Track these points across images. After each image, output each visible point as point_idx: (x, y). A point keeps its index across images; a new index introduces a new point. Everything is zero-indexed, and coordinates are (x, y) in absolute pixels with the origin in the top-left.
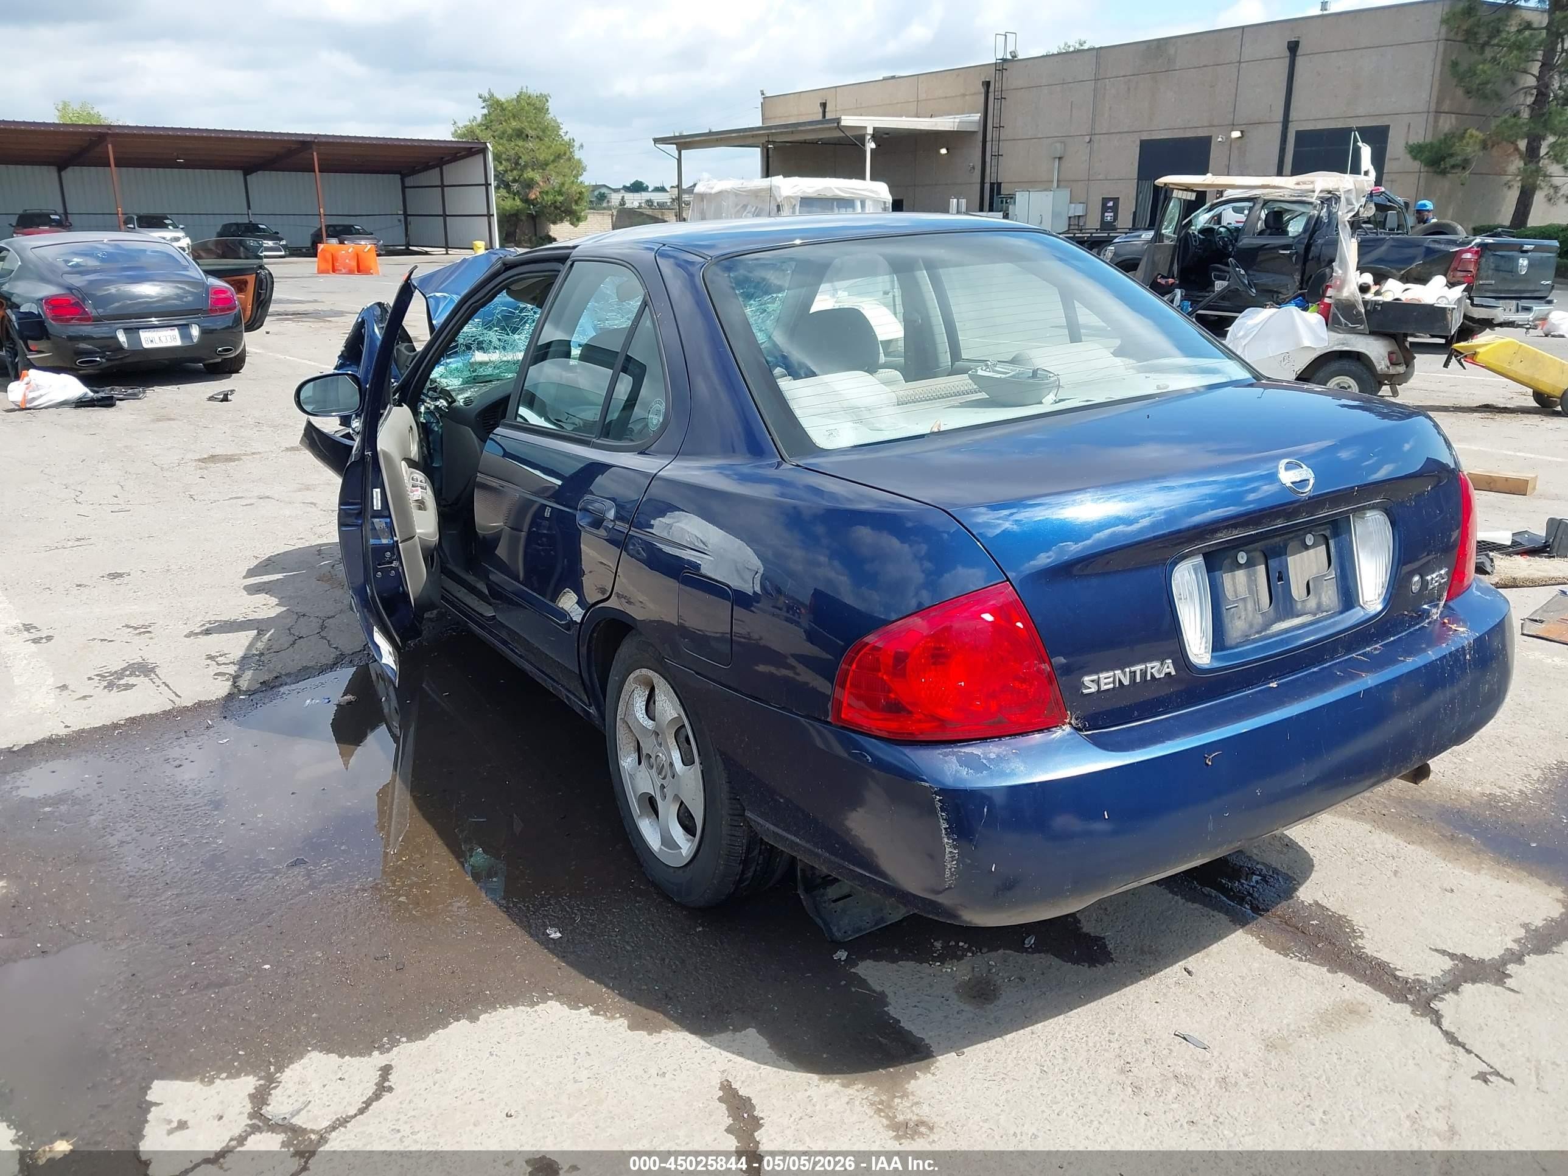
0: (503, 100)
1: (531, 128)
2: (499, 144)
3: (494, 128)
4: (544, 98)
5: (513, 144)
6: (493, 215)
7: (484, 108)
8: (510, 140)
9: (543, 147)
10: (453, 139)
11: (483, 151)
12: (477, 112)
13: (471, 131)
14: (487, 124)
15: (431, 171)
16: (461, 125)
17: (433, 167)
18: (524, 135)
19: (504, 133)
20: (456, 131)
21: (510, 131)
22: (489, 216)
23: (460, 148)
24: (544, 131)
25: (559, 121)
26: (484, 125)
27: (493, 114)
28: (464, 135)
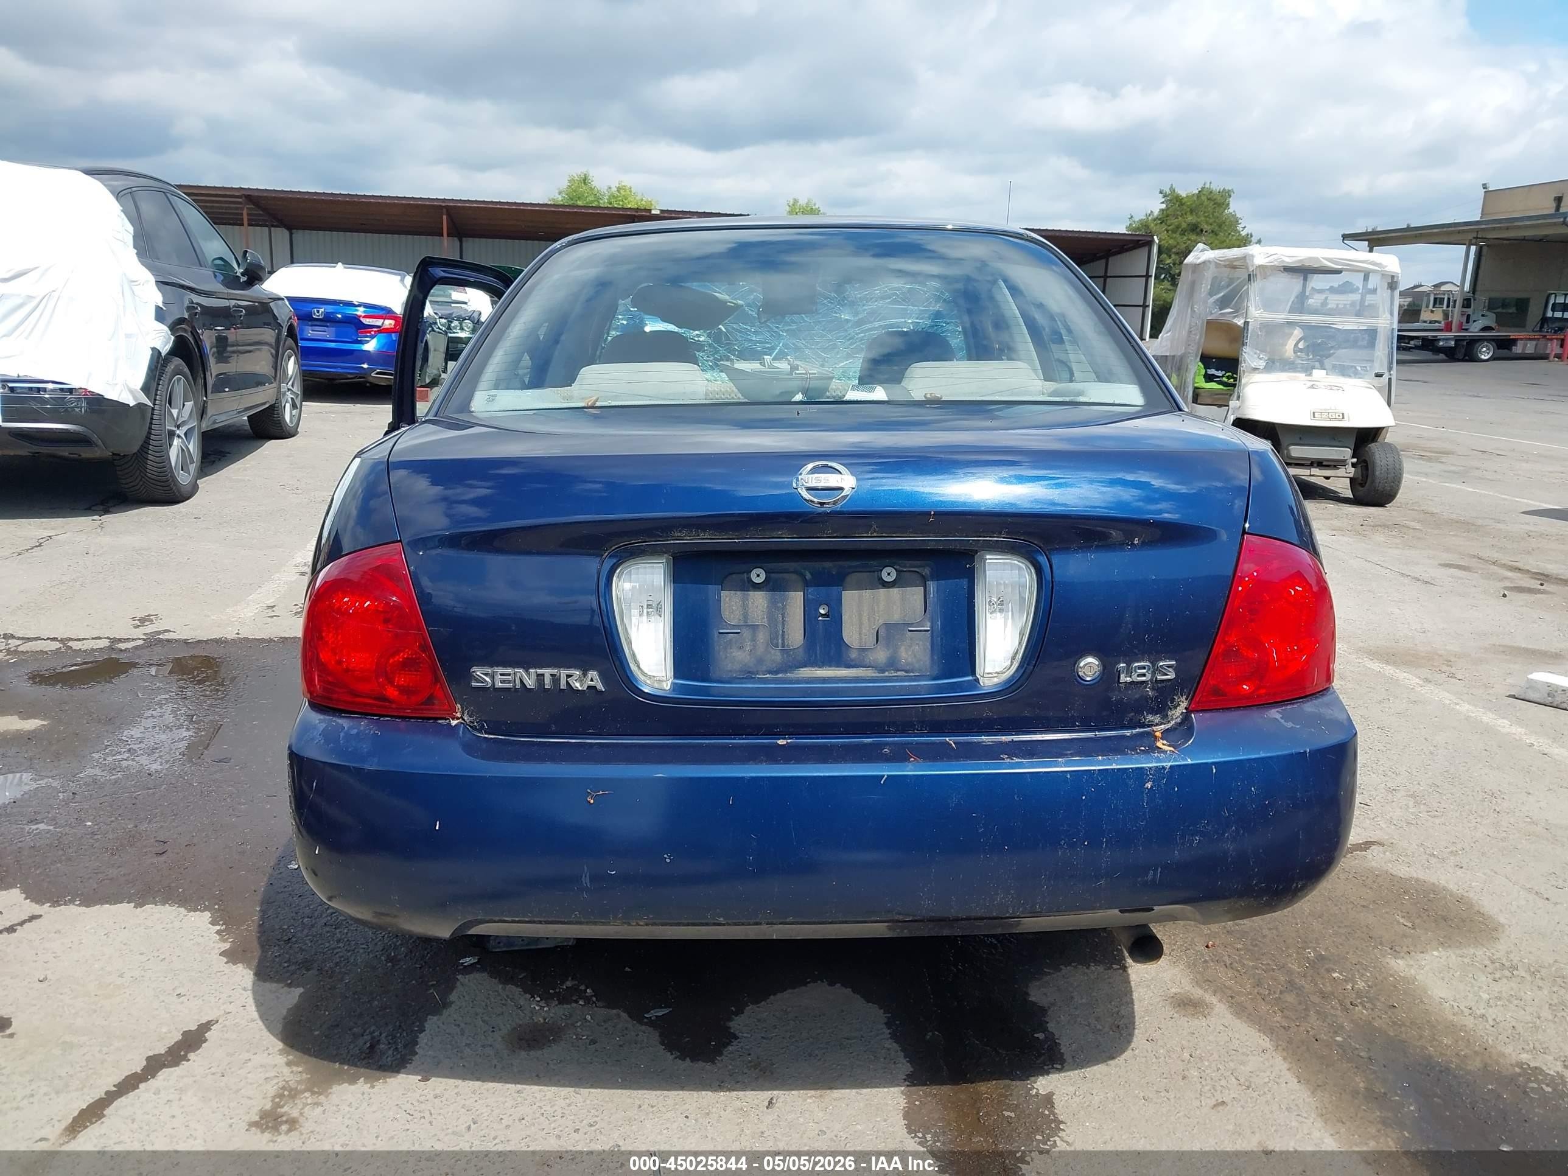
0: (1184, 195)
1: (1207, 223)
2: (1171, 238)
3: (1169, 222)
4: (1227, 194)
5: (1185, 238)
6: (1148, 306)
7: (1163, 203)
8: (1183, 233)
9: (1216, 242)
10: (1127, 232)
11: (1150, 243)
12: (1156, 206)
13: (1145, 225)
14: (1163, 218)
15: (1098, 262)
16: (1137, 219)
17: (1100, 258)
18: (1198, 230)
19: (1178, 227)
20: (1130, 224)
21: (1184, 225)
22: (1145, 306)
23: (1127, 240)
24: (1220, 226)
25: (1238, 216)
26: (1160, 219)
27: (1171, 209)
28: (1138, 229)
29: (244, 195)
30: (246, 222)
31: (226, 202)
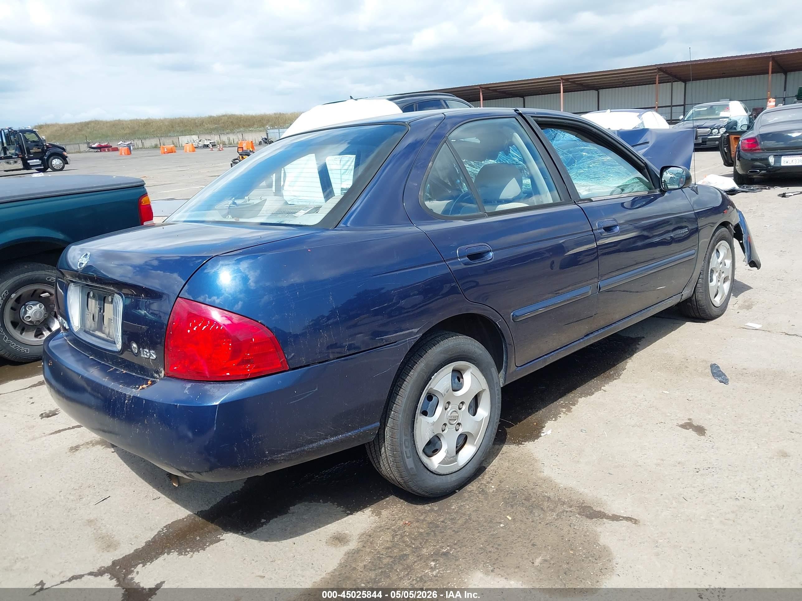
29: (658, 68)
30: (657, 82)
31: (650, 73)
